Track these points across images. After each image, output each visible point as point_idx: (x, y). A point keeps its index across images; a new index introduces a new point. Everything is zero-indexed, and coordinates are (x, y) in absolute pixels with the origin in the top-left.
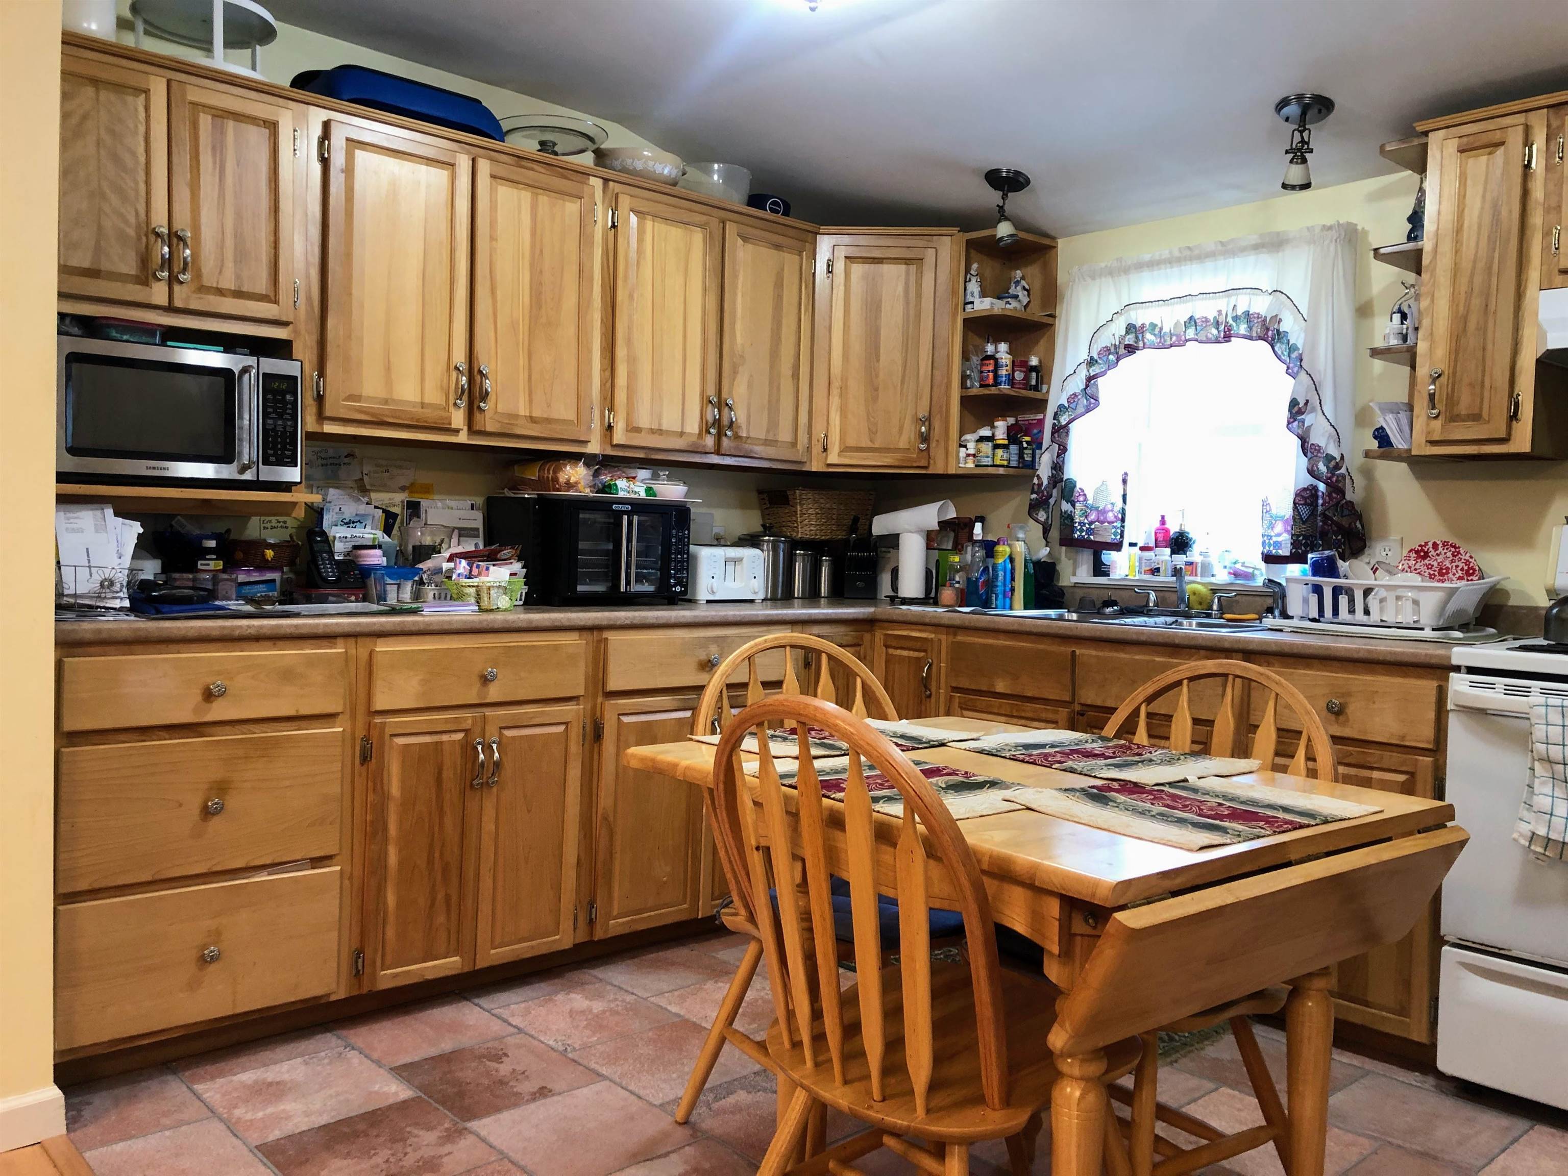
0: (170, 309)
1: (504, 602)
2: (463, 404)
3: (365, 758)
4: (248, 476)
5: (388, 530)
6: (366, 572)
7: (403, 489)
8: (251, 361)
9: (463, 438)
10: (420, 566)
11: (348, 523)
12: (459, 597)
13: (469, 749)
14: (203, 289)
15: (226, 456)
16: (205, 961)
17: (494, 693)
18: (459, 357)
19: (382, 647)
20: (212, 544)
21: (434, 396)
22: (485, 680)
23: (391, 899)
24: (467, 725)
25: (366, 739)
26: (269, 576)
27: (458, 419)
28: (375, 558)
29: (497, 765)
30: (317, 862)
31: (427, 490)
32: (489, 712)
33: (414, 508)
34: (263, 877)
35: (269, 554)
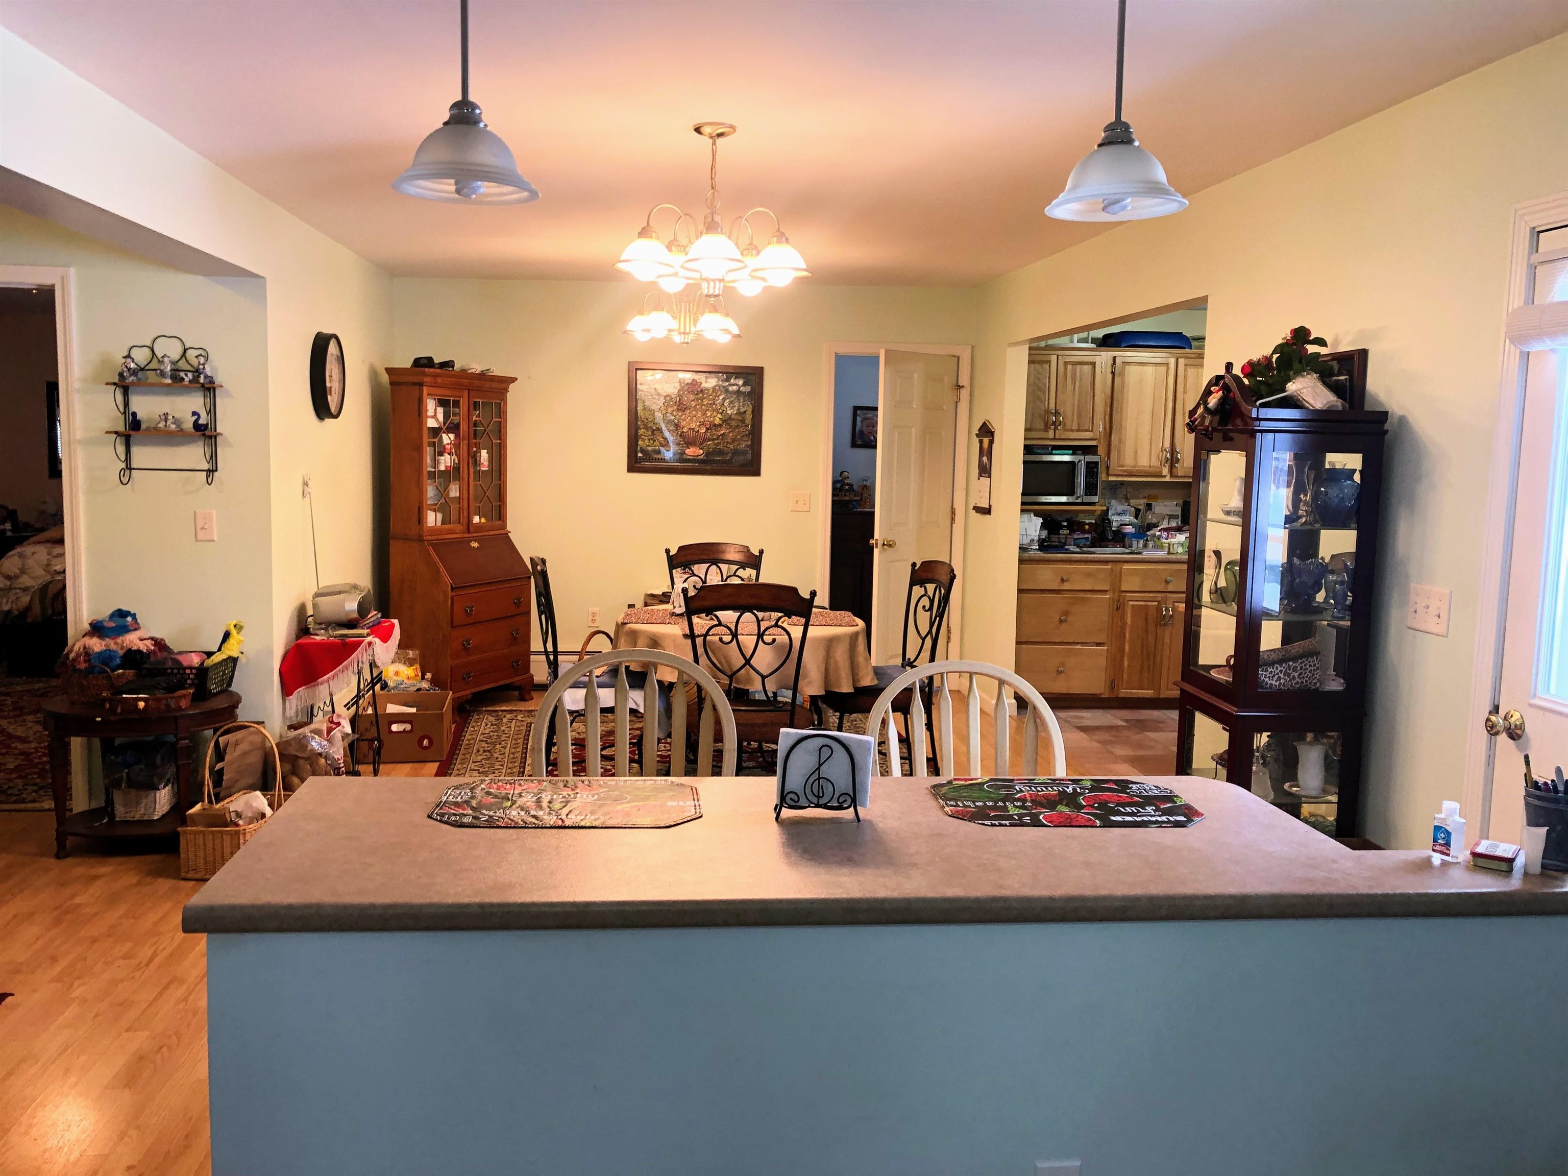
0: (1054, 439)
1: (1180, 550)
2: (1167, 465)
3: (1118, 609)
4: (1079, 500)
5: (1136, 517)
6: (1124, 535)
7: (1145, 498)
8: (1082, 457)
9: (1168, 479)
10: (1148, 533)
11: (1119, 514)
12: (1161, 547)
13: (1159, 609)
14: (1066, 430)
15: (1071, 493)
16: (1059, 672)
17: (1171, 588)
18: (1167, 445)
19: (1126, 566)
20: (1065, 524)
21: (1155, 462)
22: (1167, 582)
23: (1126, 663)
24: (1160, 599)
25: (1118, 601)
26: (1087, 536)
27: (1166, 471)
28: (1129, 529)
29: (1171, 616)
30: (1098, 644)
31: (1155, 498)
32: (1168, 595)
33: (1149, 506)
34: (1079, 647)
35: (1087, 527)
